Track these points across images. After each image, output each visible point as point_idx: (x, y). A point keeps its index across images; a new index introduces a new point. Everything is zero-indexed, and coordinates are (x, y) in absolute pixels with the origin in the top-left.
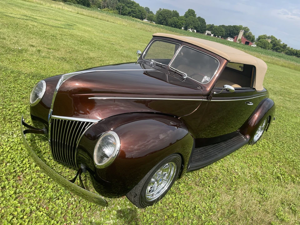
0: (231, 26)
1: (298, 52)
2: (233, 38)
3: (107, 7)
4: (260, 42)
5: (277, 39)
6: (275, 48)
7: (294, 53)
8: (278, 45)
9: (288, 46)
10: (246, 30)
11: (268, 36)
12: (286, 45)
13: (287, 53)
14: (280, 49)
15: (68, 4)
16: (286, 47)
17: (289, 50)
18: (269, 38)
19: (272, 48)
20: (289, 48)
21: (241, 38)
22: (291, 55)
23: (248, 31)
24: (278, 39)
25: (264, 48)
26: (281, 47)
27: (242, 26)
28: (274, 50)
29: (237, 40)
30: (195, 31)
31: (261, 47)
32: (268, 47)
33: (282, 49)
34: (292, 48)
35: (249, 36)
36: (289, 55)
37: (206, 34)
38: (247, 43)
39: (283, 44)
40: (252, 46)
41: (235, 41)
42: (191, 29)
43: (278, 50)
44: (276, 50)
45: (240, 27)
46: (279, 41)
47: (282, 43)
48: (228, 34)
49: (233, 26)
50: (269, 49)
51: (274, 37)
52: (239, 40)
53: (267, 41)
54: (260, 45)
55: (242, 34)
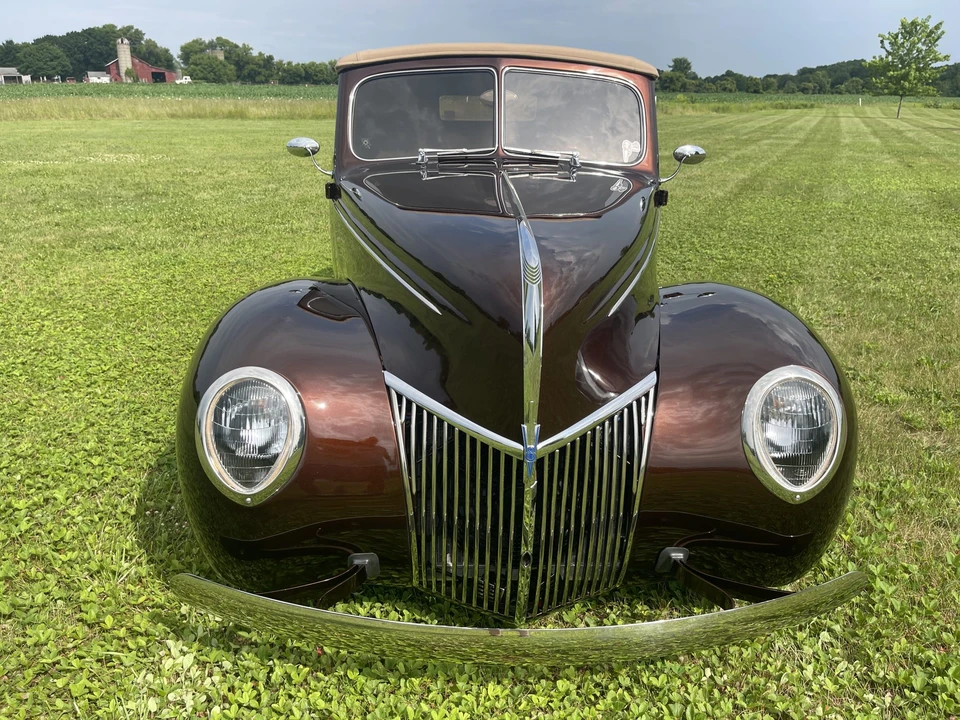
0: (76, 34)
1: (310, 71)
2: (107, 71)
4: (197, 65)
5: (237, 46)
6: (245, 72)
7: (299, 76)
8: (248, 63)
9: (276, 59)
10: (134, 37)
11: (207, 40)
12: (271, 58)
13: (282, 81)
14: (259, 73)
16: (273, 64)
17: (284, 71)
18: (212, 46)
19: (238, 77)
20: (281, 63)
21: (130, 66)
22: (297, 83)
23: (142, 39)
24: (241, 46)
25: (215, 81)
26: (260, 66)
27: (114, 27)
28: (244, 80)
29: (123, 74)
31: (206, 79)
32: (226, 74)
33: (263, 71)
34: (289, 63)
35: (150, 53)
36: (291, 83)
38: (158, 78)
39: (260, 54)
40: (178, 82)
41: (117, 77)
43: (258, 79)
44: (252, 78)
45: (108, 29)
46: (247, 49)
47: (255, 53)
49: (84, 31)
50: (230, 81)
51: (227, 42)
52: (128, 73)
53: (215, 58)
54: (201, 75)
55: (128, 52)
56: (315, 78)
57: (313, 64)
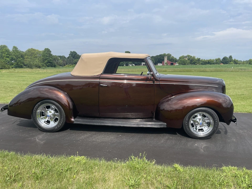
0: (158, 56)
1: (209, 61)
2: (161, 63)
3: (66, 64)
4: (180, 61)
5: (192, 57)
6: (193, 62)
7: (207, 63)
8: (194, 60)
10: (169, 56)
11: (185, 56)
12: (200, 59)
13: (202, 64)
14: (196, 62)
15: (42, 69)
16: (200, 60)
17: (203, 61)
18: (186, 57)
20: (202, 60)
21: (166, 62)
22: (205, 64)
23: (171, 56)
24: (193, 56)
25: (184, 64)
26: (197, 61)
27: (165, 54)
28: (192, 64)
29: (165, 64)
30: (134, 65)
31: (182, 64)
32: (187, 63)
33: (197, 62)
34: (204, 60)
35: (172, 59)
37: (142, 65)
38: (172, 64)
39: (197, 58)
40: (175, 65)
41: (163, 65)
42: (131, 64)
43: (196, 64)
44: (194, 63)
45: (164, 54)
46: (194, 57)
47: (196, 58)
48: (157, 61)
49: (160, 55)
51: (190, 56)
52: (166, 63)
53: (185, 60)
54: (181, 63)
55: (167, 59)
56: (211, 63)
57: (210, 60)
